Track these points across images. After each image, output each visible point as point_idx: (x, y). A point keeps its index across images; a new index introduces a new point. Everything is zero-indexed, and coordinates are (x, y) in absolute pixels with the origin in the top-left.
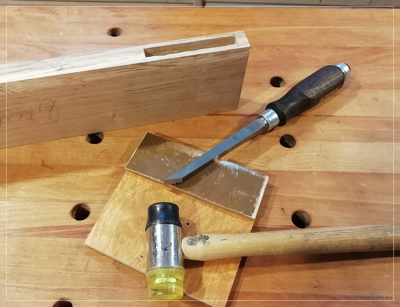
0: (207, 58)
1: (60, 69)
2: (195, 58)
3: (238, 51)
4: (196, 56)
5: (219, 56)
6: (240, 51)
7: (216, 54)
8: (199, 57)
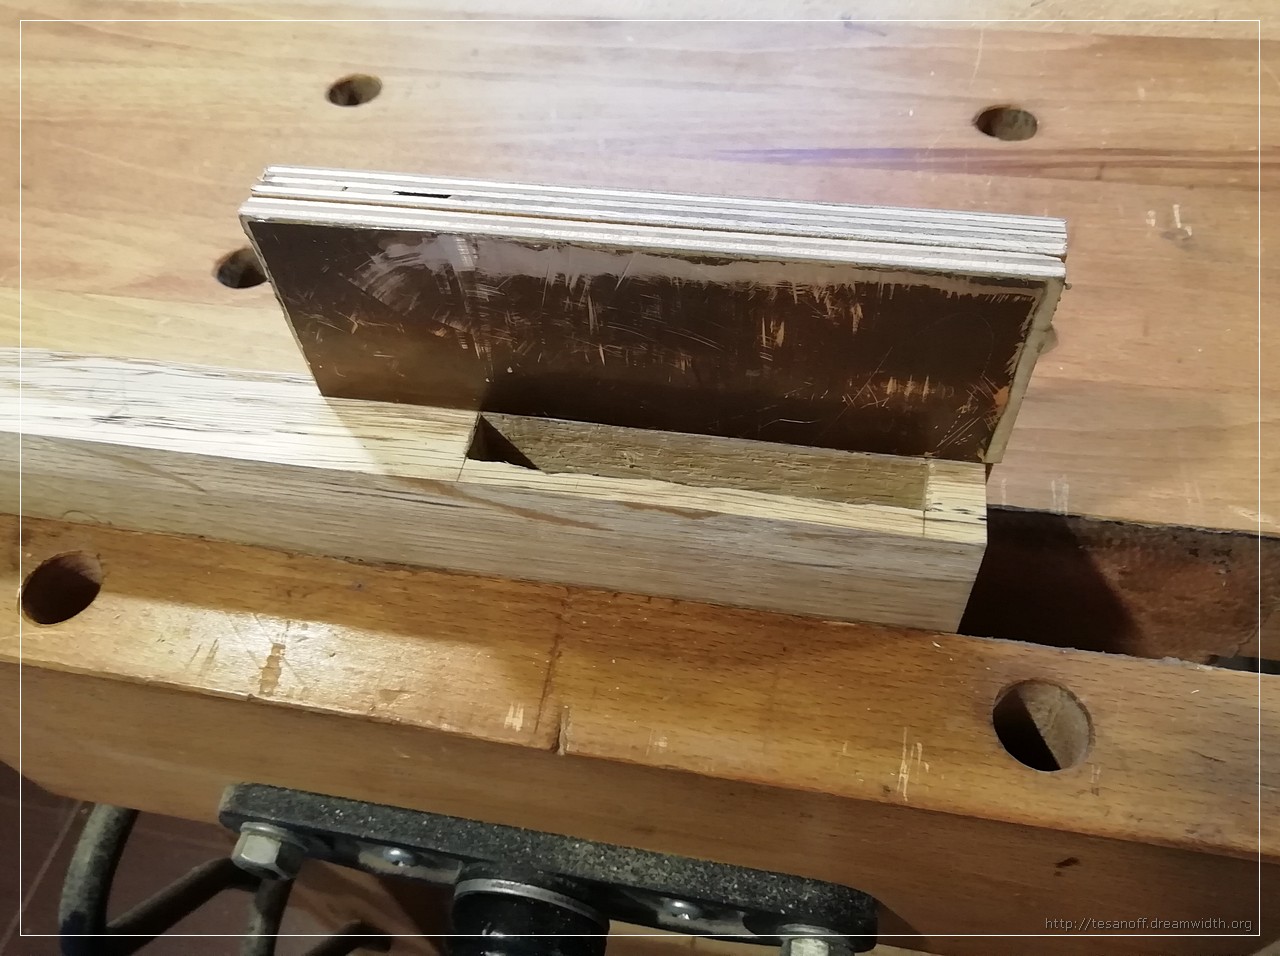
0: (747, 535)
1: (111, 419)
2: (689, 521)
3: (917, 549)
4: (696, 515)
5: (811, 543)
6: (929, 550)
7: (797, 532)
8: (708, 521)
